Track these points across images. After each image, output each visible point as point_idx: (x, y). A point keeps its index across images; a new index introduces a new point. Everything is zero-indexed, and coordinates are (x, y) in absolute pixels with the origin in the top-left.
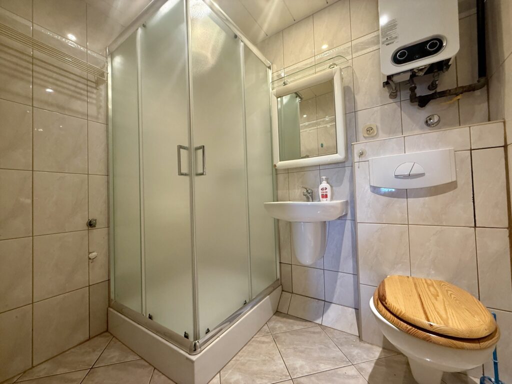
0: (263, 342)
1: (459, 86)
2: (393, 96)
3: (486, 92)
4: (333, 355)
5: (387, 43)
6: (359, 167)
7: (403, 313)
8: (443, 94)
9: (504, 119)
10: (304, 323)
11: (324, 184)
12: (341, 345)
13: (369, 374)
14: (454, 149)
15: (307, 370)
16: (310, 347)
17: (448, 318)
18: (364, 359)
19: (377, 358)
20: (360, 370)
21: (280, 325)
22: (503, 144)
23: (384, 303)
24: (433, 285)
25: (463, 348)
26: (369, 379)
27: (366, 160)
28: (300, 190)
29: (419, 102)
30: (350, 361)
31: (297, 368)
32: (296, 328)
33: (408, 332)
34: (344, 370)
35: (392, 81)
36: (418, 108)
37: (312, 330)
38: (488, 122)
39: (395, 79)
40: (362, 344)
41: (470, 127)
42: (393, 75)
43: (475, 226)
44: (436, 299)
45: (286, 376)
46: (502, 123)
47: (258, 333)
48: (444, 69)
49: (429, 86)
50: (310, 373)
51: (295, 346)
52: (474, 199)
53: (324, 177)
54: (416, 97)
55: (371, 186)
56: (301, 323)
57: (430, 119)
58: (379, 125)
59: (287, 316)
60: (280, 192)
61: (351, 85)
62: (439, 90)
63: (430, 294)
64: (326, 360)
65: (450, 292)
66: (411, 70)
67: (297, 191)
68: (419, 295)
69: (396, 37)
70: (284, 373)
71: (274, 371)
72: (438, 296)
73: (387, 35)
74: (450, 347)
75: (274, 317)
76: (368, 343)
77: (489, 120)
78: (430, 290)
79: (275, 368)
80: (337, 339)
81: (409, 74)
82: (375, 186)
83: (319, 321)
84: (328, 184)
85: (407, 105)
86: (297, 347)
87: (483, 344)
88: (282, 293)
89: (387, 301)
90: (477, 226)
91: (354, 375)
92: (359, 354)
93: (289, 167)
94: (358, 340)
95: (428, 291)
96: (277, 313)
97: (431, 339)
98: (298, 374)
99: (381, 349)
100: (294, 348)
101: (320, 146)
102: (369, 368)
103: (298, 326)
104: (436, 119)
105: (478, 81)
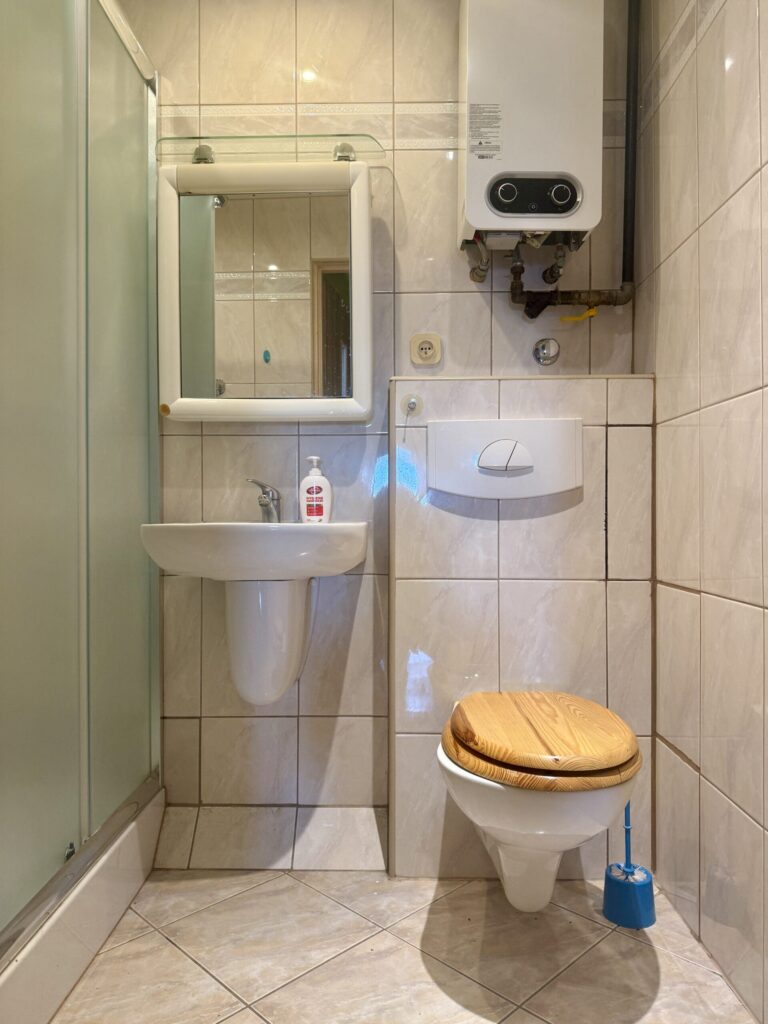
0: (138, 955)
1: (593, 288)
2: (478, 275)
3: (630, 311)
4: (337, 924)
5: (481, 153)
6: (404, 440)
7: (510, 751)
8: (568, 298)
9: (654, 373)
10: (244, 878)
11: (315, 478)
12: (351, 898)
13: (420, 937)
14: (582, 421)
15: (282, 973)
16: (277, 926)
17: (578, 745)
18: (407, 911)
19: (430, 902)
20: (401, 934)
21: (176, 901)
22: (650, 422)
23: (471, 744)
24: (545, 702)
25: (599, 788)
26: (423, 945)
27: (421, 424)
28: (237, 490)
29: (528, 305)
30: (377, 923)
31: (255, 980)
32: (223, 894)
33: (519, 786)
34: (367, 947)
35: (484, 243)
36: (523, 317)
37: (269, 887)
38: (631, 376)
39: (491, 241)
40: (396, 884)
41: (607, 379)
42: (487, 232)
43: (607, 579)
44: (556, 722)
45: (231, 1005)
46: (651, 381)
47: (112, 939)
48: (572, 245)
49: (545, 273)
50: (291, 977)
51: (233, 936)
52: (606, 526)
53: (315, 458)
54: (523, 293)
55: (429, 489)
56: (233, 880)
57: (543, 348)
58: (446, 339)
59: (189, 872)
60: (171, 495)
61: (388, 219)
62: (563, 285)
63: (543, 715)
64: (322, 940)
65: (572, 708)
66: (521, 233)
67: (228, 491)
68: (528, 720)
69: (497, 148)
70: (224, 1001)
71: (194, 1007)
72: (557, 716)
73: (480, 135)
74: (584, 790)
75: (150, 885)
76: (408, 878)
77: (633, 372)
78: (541, 709)
79: (193, 1000)
80: (338, 890)
81: (517, 239)
82: (438, 488)
83: (284, 863)
84: (323, 478)
85: (502, 302)
86: (242, 936)
87: (625, 774)
88: (164, 812)
89: (476, 739)
90: (610, 577)
91: (391, 949)
92: (393, 906)
93: (205, 419)
94: (386, 879)
95: (540, 712)
96: (156, 872)
97: (556, 784)
98: (260, 991)
99: (434, 883)
100: (234, 941)
101: (260, 358)
102: (418, 925)
103: (229, 889)
104: (552, 350)
105: (622, 288)
